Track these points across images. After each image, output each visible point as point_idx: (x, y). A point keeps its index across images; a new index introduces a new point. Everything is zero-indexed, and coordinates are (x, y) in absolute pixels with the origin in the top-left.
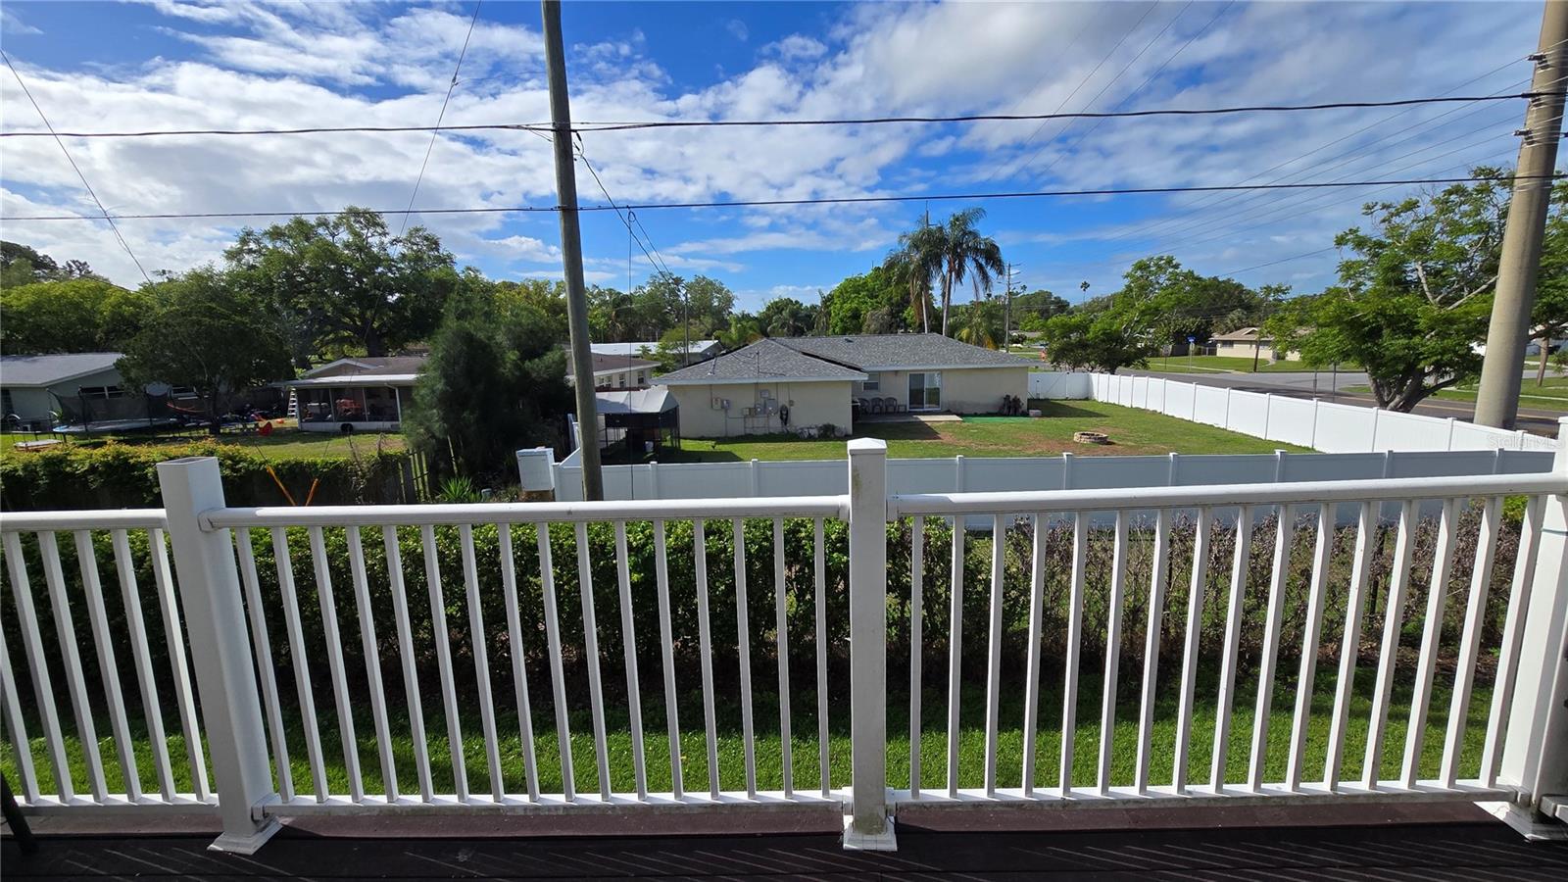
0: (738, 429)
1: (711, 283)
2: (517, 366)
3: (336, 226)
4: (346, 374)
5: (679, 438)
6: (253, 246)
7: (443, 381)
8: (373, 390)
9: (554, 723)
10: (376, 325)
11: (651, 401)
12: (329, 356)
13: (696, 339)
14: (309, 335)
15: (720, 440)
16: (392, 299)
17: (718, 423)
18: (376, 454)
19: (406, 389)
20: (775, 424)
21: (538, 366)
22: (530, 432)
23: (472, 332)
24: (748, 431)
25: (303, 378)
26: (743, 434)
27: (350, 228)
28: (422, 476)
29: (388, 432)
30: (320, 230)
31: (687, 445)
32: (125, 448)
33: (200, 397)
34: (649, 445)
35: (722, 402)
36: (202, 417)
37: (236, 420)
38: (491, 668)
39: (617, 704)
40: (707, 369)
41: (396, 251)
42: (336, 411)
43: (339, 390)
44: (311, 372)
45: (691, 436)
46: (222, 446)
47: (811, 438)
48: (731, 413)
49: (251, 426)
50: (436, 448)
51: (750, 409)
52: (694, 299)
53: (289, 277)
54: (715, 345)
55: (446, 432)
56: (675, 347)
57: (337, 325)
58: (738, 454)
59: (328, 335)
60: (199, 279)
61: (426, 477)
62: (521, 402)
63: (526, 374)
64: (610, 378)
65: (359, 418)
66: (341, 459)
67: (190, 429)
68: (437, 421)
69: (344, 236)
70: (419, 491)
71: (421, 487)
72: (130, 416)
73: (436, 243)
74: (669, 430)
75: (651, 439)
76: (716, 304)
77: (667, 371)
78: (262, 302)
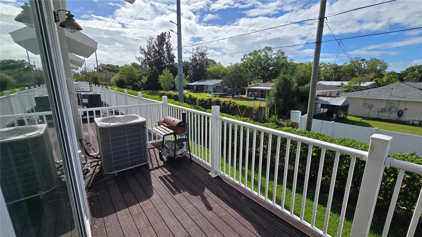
0: (375, 115)
1: (378, 61)
2: (296, 87)
3: (262, 51)
4: (258, 86)
5: (347, 115)
6: (246, 57)
7: (276, 90)
8: (262, 91)
9: (282, 183)
10: (266, 75)
11: (339, 102)
12: (255, 82)
13: (364, 81)
14: (252, 77)
15: (364, 118)
16: (271, 68)
17: (366, 112)
18: (259, 106)
19: (269, 91)
20: (394, 116)
21: (302, 88)
22: (296, 106)
23: (286, 77)
24: (379, 117)
25: (250, 87)
26: (376, 118)
27: (265, 51)
28: (267, 113)
29: (263, 101)
30: (259, 53)
31: (349, 118)
32: (219, 98)
33: (232, 89)
34: (335, 115)
35: (369, 105)
36: (231, 93)
37: (237, 95)
38: (270, 163)
39: (301, 186)
40: (365, 93)
41: (273, 57)
42: (254, 95)
43: (255, 90)
44: (251, 85)
45: (352, 115)
46: (232, 100)
47: (413, 125)
48: (372, 110)
49: (239, 96)
50: (272, 106)
51: (382, 109)
52: (368, 66)
53: (251, 64)
54: (374, 84)
55: (275, 103)
56: (355, 83)
57: (258, 75)
58: (371, 124)
59: (256, 77)
60: (236, 65)
61: (268, 113)
62: (296, 97)
63: (298, 90)
64: (326, 92)
65: (258, 97)
66: (252, 106)
67: (229, 95)
68: (273, 100)
69: (264, 53)
70: (266, 116)
71: (267, 115)
72: (222, 92)
73: (284, 54)
74: (343, 112)
75: (336, 113)
76: (378, 68)
77: (349, 92)
78: (245, 70)
